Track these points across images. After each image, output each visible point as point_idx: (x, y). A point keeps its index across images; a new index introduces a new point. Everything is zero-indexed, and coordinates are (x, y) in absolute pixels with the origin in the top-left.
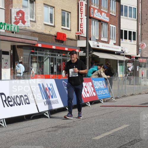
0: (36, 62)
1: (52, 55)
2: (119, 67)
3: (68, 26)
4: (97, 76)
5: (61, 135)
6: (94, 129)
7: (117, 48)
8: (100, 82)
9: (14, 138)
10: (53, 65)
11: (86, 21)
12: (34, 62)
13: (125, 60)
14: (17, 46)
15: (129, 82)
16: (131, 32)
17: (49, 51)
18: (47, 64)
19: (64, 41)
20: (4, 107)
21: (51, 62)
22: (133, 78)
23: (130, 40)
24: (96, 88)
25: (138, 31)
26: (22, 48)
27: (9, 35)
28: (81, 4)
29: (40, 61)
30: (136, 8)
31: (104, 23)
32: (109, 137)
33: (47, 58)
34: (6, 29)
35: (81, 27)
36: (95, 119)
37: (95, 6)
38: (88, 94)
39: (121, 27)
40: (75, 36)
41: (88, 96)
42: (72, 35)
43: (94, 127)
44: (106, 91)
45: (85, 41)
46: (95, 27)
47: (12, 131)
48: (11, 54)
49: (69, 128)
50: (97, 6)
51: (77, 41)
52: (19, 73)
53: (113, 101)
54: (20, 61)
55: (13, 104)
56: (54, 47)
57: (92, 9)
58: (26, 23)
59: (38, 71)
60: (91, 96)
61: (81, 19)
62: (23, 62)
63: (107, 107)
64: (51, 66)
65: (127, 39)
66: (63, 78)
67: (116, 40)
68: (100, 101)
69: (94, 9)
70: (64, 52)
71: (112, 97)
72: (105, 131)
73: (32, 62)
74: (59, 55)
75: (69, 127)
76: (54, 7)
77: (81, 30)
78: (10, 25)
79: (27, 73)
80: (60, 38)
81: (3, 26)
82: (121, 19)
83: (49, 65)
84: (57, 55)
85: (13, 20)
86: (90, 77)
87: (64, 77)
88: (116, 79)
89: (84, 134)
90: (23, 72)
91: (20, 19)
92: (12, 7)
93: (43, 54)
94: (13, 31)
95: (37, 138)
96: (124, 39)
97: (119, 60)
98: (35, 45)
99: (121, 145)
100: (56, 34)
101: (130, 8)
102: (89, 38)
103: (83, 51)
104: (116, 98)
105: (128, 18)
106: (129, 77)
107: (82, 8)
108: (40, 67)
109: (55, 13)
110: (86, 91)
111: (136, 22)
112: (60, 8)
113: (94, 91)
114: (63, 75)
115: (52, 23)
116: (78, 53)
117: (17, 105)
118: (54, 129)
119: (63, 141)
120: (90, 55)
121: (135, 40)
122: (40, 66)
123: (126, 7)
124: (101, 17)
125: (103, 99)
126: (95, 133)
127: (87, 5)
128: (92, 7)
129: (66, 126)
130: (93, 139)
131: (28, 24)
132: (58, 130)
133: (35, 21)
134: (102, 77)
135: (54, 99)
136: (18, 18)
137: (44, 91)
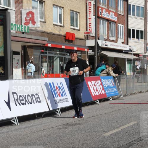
0: (46, 62)
1: (61, 54)
2: (127, 65)
3: (77, 26)
4: (106, 74)
6: (103, 126)
7: (125, 47)
8: (109, 80)
9: (27, 136)
10: (63, 64)
11: (94, 21)
12: (44, 62)
13: (133, 58)
14: (28, 46)
15: (137, 80)
16: (139, 31)
17: (58, 51)
18: (57, 63)
19: (73, 41)
20: (16, 105)
21: (61, 61)
22: (141, 76)
23: (137, 39)
24: (104, 86)
25: (146, 30)
26: (33, 48)
27: (20, 36)
28: (89, 4)
29: (50, 60)
30: (143, 8)
31: (113, 22)
32: (118, 133)
33: (57, 58)
34: (16, 30)
35: (89, 27)
36: (104, 117)
37: (103, 5)
38: (97, 92)
39: (129, 26)
40: (84, 36)
41: (98, 94)
42: (80, 35)
43: (103, 124)
44: (115, 89)
45: (94, 40)
46: (103, 27)
47: (24, 128)
48: (21, 54)
49: (79, 125)
50: (105, 6)
51: (86, 40)
52: (30, 73)
53: (121, 98)
54: (31, 61)
55: (25, 103)
56: (63, 47)
57: (100, 8)
59: (48, 70)
60: (100, 94)
61: (90, 19)
62: (34, 62)
64: (61, 65)
65: (134, 38)
67: (124, 39)
68: (109, 99)
69: (102, 9)
71: (121, 95)
72: (114, 128)
73: (42, 62)
74: (68, 55)
75: (79, 124)
76: (63, 8)
77: (89, 29)
78: (20, 25)
79: (37, 72)
80: (69, 38)
82: (129, 18)
83: (58, 64)
84: (67, 55)
85: (24, 21)
88: (124, 77)
89: (93, 131)
90: (34, 72)
91: (30, 20)
92: (22, 8)
93: (53, 54)
94: (23, 31)
95: (48, 136)
96: (132, 38)
97: (127, 59)
98: (45, 45)
99: (130, 141)
100: (65, 34)
101: (138, 7)
102: (98, 38)
103: (92, 50)
104: (125, 96)
105: (136, 17)
106: (137, 75)
107: (91, 8)
108: (51, 67)
109: (65, 14)
110: (95, 89)
111: (144, 21)
112: (69, 8)
113: (103, 89)
115: (61, 23)
116: (87, 52)
117: (28, 104)
118: (65, 126)
119: (74, 138)
120: (99, 54)
121: (143, 39)
122: (50, 65)
123: (134, 6)
124: (110, 16)
125: (112, 97)
126: (105, 130)
127: (95, 5)
128: (101, 7)
129: (77, 124)
130: (103, 136)
131: (38, 25)
132: (68, 127)
133: (45, 21)
134: (110, 75)
135: (64, 97)
136: (28, 18)
137: (54, 90)
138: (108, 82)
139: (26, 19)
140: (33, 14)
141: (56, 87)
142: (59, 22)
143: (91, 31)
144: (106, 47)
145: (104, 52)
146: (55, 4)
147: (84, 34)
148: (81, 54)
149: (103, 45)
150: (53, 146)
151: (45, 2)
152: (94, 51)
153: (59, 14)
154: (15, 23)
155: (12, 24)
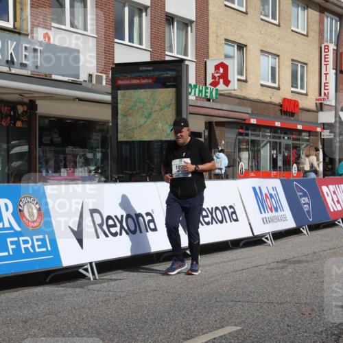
0: (247, 150)
1: (274, 137)
3: (302, 88)
5: (292, 276)
9: (214, 279)
10: (276, 154)
12: (244, 150)
14: (216, 122)
17: (269, 131)
18: (266, 153)
19: (295, 113)
21: (273, 150)
26: (224, 126)
27: (202, 105)
28: (325, 49)
29: (254, 147)
33: (267, 143)
34: (197, 95)
35: (325, 89)
40: (314, 105)
41: (340, 209)
42: (309, 103)
45: (333, 113)
47: (210, 266)
48: (205, 136)
49: (306, 264)
52: (219, 169)
55: (210, 221)
56: (278, 124)
58: (231, 84)
59: (250, 164)
61: (326, 74)
62: (226, 150)
64: (273, 156)
66: (293, 176)
70: (294, 133)
73: (240, 150)
74: (286, 138)
75: (307, 262)
76: (278, 56)
77: (325, 94)
78: (204, 87)
79: (231, 168)
80: (288, 109)
81: (193, 91)
83: (268, 154)
84: (284, 138)
85: (209, 80)
86: (340, 175)
87: (295, 175)
91: (220, 77)
92: (208, 58)
93: (259, 136)
94: (209, 97)
95: (252, 280)
98: (245, 120)
100: (281, 102)
102: (340, 108)
103: (329, 131)
107: (328, 55)
108: (254, 159)
109: (281, 66)
110: (335, 199)
112: (289, 56)
114: (294, 172)
115: (275, 82)
116: (321, 133)
117: (217, 223)
118: (281, 265)
119: (297, 286)
122: (255, 156)
127: (337, 50)
129: (302, 261)
131: (234, 86)
132: (287, 266)
133: (246, 79)
135: (279, 213)
136: (217, 75)
137: (262, 200)
139: (214, 77)
140: (225, 67)
141: (266, 194)
142: (270, 80)
143: (327, 96)
146: (264, 49)
147: (315, 102)
148: (309, 136)
150: (261, 298)
151: (248, 47)
153: (272, 67)
154: (194, 83)
155: (190, 85)
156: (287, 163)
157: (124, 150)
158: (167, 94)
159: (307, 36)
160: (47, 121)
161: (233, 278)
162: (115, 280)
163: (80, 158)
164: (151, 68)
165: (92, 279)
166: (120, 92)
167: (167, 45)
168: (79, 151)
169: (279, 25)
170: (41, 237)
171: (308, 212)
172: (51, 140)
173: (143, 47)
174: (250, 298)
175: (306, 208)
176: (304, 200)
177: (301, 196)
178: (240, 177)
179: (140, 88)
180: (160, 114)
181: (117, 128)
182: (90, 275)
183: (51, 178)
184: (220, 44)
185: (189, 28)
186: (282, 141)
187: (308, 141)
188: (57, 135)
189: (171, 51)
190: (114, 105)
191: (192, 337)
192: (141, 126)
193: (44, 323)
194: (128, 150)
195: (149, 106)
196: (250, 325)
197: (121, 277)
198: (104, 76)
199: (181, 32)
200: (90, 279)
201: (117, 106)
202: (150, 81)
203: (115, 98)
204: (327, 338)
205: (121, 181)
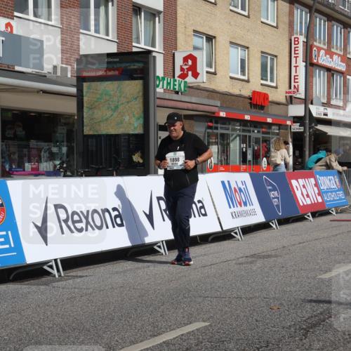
0: (216, 143)
1: (244, 131)
3: (272, 80)
4: (324, 167)
5: (261, 270)
6: (319, 261)
8: (330, 177)
9: (182, 274)
10: (246, 148)
11: (304, 71)
12: (213, 144)
14: (184, 115)
17: (238, 124)
18: (235, 146)
19: (264, 106)
20: (164, 220)
21: (243, 143)
24: (322, 188)
26: (193, 119)
27: (171, 98)
28: (295, 41)
29: (224, 141)
31: (337, 74)
33: (236, 137)
34: (165, 87)
35: (295, 82)
36: (321, 244)
37: (320, 43)
40: (284, 98)
41: (309, 202)
42: (279, 95)
43: (320, 257)
44: (341, 194)
45: (303, 106)
46: (320, 81)
49: (275, 259)
50: (324, 44)
51: (287, 105)
56: (247, 117)
57: (315, 48)
58: (199, 77)
59: (219, 158)
60: (313, 202)
61: (296, 67)
63: (343, 223)
64: (242, 150)
66: (263, 170)
68: (330, 211)
69: (319, 49)
70: (264, 126)
73: (209, 144)
74: (256, 131)
75: (276, 256)
76: (248, 48)
77: (295, 86)
78: (172, 79)
80: (258, 101)
81: (161, 83)
83: (238, 148)
84: (253, 131)
85: (178, 72)
86: (311, 169)
87: (265, 169)
89: (302, 270)
91: (188, 70)
92: (176, 50)
93: (228, 129)
94: (177, 90)
95: (221, 275)
98: (214, 113)
100: (250, 94)
102: (310, 102)
103: (299, 124)
107: (298, 47)
108: (224, 153)
109: (251, 59)
110: (305, 193)
112: (259, 48)
113: (319, 194)
114: (263, 166)
115: (244, 75)
116: (291, 126)
118: (250, 260)
119: (266, 280)
120: (311, 130)
122: (224, 150)
124: (332, 62)
125: (336, 208)
126: (323, 267)
127: (307, 42)
128: (316, 46)
129: (271, 255)
130: (319, 279)
131: (203, 78)
132: (256, 261)
133: (215, 72)
134: (333, 169)
135: (249, 208)
136: (185, 67)
137: (231, 194)
138: (329, 182)
139: (182, 69)
141: (235, 188)
142: (239, 73)
143: (297, 88)
144: (325, 117)
145: (321, 127)
146: (233, 41)
147: (285, 95)
148: (279, 129)
149: (319, 114)
150: (229, 293)
151: (217, 39)
152: (302, 124)
153: (241, 59)
154: (162, 75)
155: (158, 77)
156: (256, 156)
157: (90, 144)
158: (134, 87)
159: (277, 27)
160: (10, 114)
161: (201, 274)
162: (81, 277)
163: (45, 152)
164: (118, 60)
165: (57, 276)
166: (85, 84)
167: (134, 37)
168: (44, 145)
169: (248, 17)
170: (4, 233)
171: (278, 206)
172: (15, 134)
173: (110, 38)
174: (219, 293)
175: (275, 202)
176: (274, 194)
177: (270, 190)
178: (209, 172)
179: (107, 81)
180: (127, 107)
181: (83, 121)
182: (55, 272)
183: (15, 173)
184: (189, 36)
185: (157, 19)
186: (252, 134)
187: (278, 134)
188: (21, 129)
189: (138, 42)
190: (79, 97)
191: (159, 334)
192: (107, 120)
193: (7, 322)
194: (94, 144)
195: (115, 99)
196: (218, 321)
197: (87, 274)
198: (69, 68)
199: (148, 22)
200: (55, 276)
201: (83, 99)
202: (116, 73)
203: (80, 90)
204: (295, 332)
205: (86, 176)
